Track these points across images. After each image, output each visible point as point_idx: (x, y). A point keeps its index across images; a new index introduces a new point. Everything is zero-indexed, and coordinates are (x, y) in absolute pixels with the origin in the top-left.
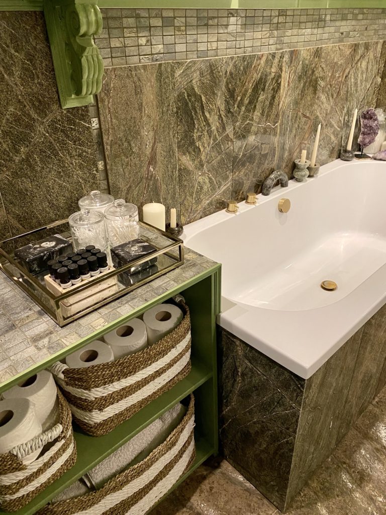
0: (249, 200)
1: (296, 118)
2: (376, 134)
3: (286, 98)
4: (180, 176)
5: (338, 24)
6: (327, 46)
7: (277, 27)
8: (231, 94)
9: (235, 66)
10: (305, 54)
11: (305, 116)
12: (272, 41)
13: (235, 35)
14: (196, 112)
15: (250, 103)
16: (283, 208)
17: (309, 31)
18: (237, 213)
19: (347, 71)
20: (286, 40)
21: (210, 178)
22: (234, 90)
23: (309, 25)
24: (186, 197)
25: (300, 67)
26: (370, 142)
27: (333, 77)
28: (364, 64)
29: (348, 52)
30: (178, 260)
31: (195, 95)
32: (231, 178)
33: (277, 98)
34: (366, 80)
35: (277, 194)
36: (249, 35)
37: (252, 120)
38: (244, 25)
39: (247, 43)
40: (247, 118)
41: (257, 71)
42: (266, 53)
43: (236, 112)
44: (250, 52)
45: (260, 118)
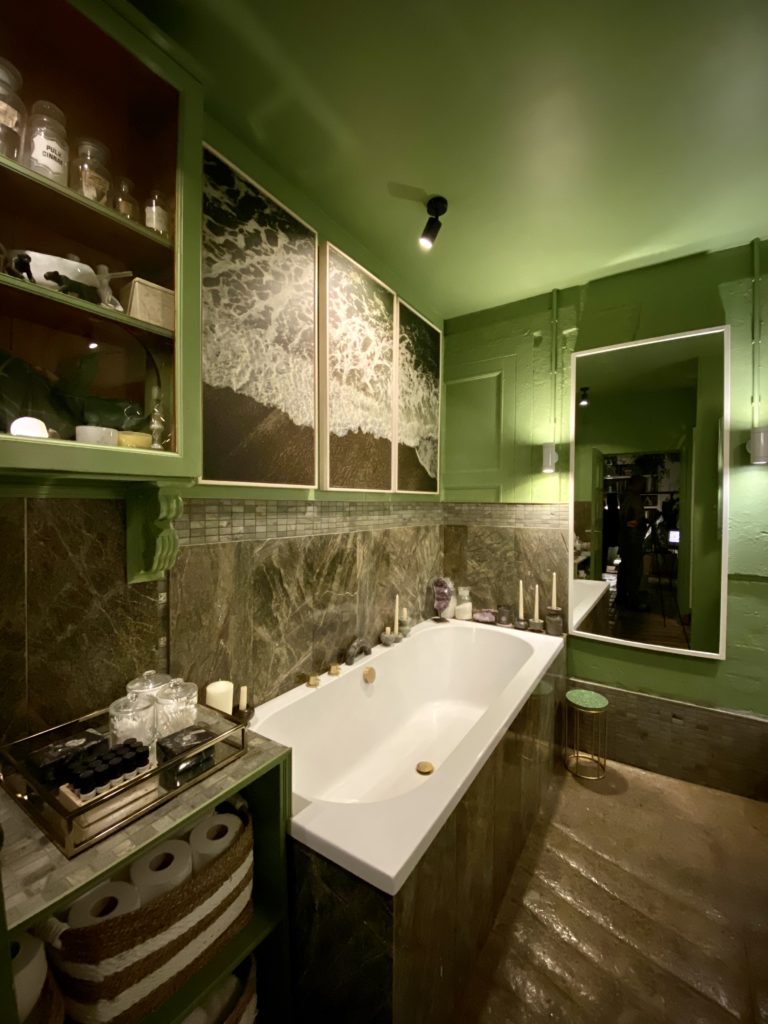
0: (332, 672)
1: (373, 586)
2: (449, 599)
3: (362, 569)
4: (255, 649)
5: (401, 512)
6: (394, 529)
7: (349, 514)
8: (310, 567)
9: (313, 543)
10: (375, 533)
11: (381, 585)
12: (345, 524)
13: (312, 520)
14: (274, 584)
15: (329, 574)
16: (369, 677)
17: (377, 517)
18: (319, 687)
19: (413, 548)
20: (358, 523)
21: (288, 649)
22: (312, 564)
23: (377, 513)
24: (260, 672)
25: (372, 544)
26: (445, 607)
27: (402, 551)
28: (427, 543)
29: (412, 532)
30: (239, 747)
31: (274, 568)
32: (311, 648)
33: (354, 571)
34: (432, 555)
35: (361, 663)
36: (324, 519)
37: (331, 589)
38: (321, 513)
39: (323, 526)
40: (326, 588)
41: (333, 547)
42: (341, 533)
43: (315, 583)
44: (326, 532)
45: (339, 588)
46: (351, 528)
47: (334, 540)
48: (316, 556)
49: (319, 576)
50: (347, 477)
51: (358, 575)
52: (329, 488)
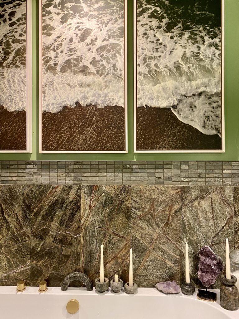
1: (104, 234)
3: (88, 217)
5: (150, 171)
6: (138, 186)
7: (73, 171)
8: (28, 207)
11: (117, 235)
12: (68, 179)
13: (32, 174)
15: (46, 215)
17: (111, 174)
21: (7, 258)
22: (30, 205)
28: (205, 204)
29: (172, 192)
33: (76, 217)
34: (215, 219)
37: (49, 227)
38: (41, 170)
39: (43, 179)
40: (44, 224)
41: (52, 196)
42: (62, 185)
43: (32, 218)
44: (46, 183)
45: (58, 227)
46: (75, 182)
47: (54, 190)
48: (34, 200)
49: (37, 215)
50: (62, 142)
51: (82, 222)
52: (41, 152)
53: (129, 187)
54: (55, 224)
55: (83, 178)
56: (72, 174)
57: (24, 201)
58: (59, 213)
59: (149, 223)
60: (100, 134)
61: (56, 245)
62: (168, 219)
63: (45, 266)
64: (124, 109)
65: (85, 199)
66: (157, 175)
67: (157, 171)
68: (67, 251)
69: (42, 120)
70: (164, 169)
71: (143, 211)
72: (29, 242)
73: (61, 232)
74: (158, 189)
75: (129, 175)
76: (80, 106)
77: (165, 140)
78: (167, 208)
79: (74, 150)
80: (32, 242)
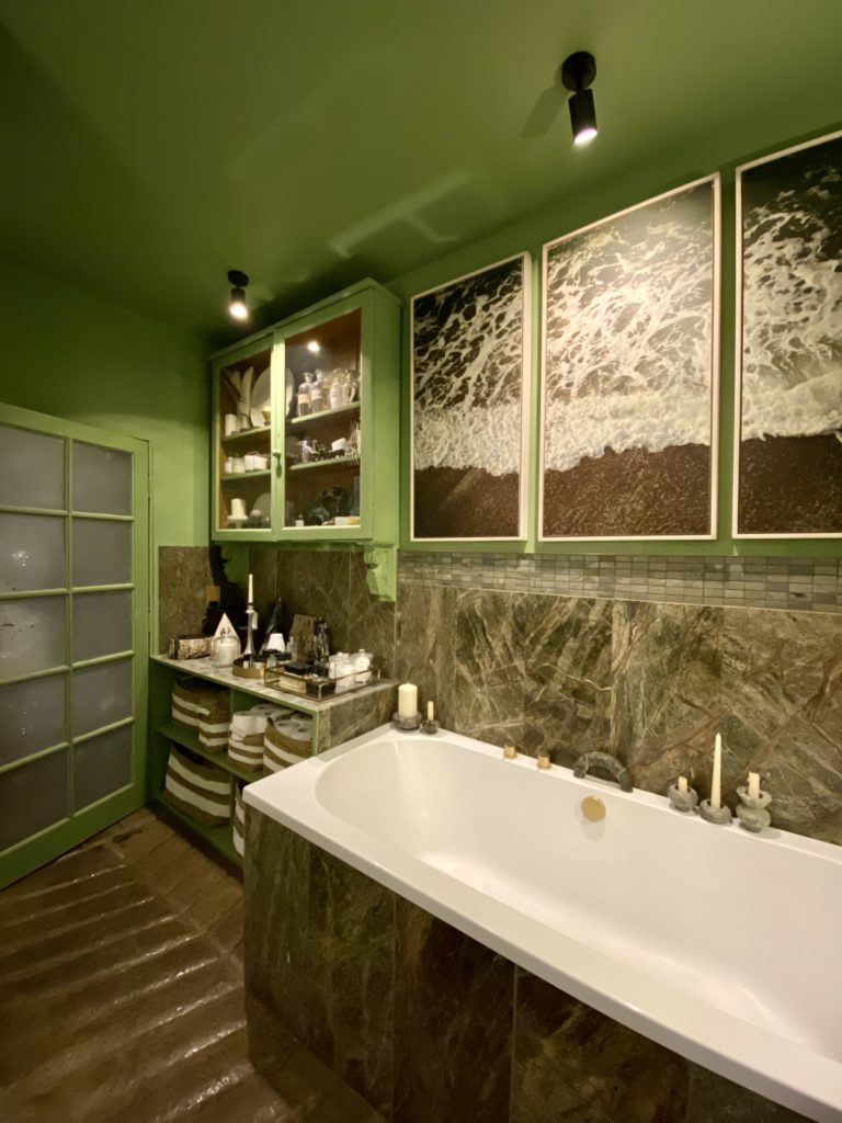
3: (625, 658)
4: (457, 682)
5: (775, 578)
7: (598, 572)
8: (520, 628)
10: (668, 609)
11: (688, 702)
12: (588, 586)
13: (527, 576)
15: (551, 644)
17: (676, 582)
22: (524, 625)
25: (658, 626)
27: (781, 662)
32: (521, 718)
36: (547, 576)
37: (555, 664)
39: (545, 584)
40: (546, 660)
41: (560, 613)
42: (576, 596)
43: (527, 647)
44: (549, 592)
45: (570, 668)
46: (602, 593)
47: (563, 604)
48: (530, 617)
49: (534, 641)
50: (577, 522)
51: (615, 665)
52: (542, 539)
53: (718, 609)
54: (564, 662)
55: (617, 587)
56: (596, 578)
57: (515, 618)
58: (572, 643)
59: (769, 691)
60: (654, 502)
61: (565, 698)
62: (822, 690)
63: (547, 728)
64: (707, 449)
65: (620, 625)
66: (793, 588)
67: (796, 579)
68: (585, 711)
69: (545, 485)
70: (813, 575)
71: (753, 663)
72: (522, 683)
73: (576, 677)
74: (795, 620)
75: (719, 585)
76: (613, 453)
77: (818, 508)
78: (820, 665)
79: (599, 534)
80: (528, 685)
